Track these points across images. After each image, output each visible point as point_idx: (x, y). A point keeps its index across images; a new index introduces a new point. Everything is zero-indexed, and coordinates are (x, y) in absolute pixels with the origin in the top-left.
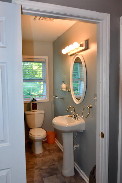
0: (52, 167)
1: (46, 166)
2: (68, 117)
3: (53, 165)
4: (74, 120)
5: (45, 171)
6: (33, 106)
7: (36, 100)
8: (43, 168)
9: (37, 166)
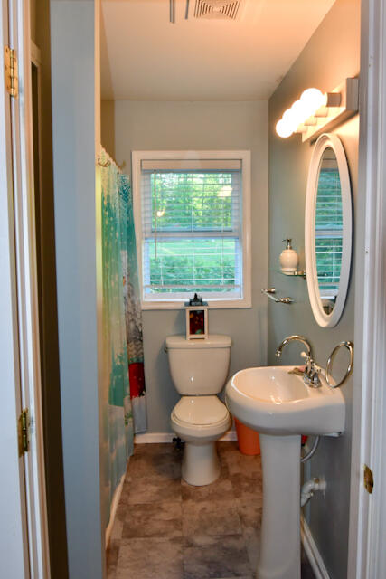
0: (232, 542)
1: (211, 536)
2: (290, 373)
3: (236, 536)
4: (306, 385)
5: (199, 554)
6: (191, 320)
7: (204, 300)
8: (200, 540)
9: (181, 530)
